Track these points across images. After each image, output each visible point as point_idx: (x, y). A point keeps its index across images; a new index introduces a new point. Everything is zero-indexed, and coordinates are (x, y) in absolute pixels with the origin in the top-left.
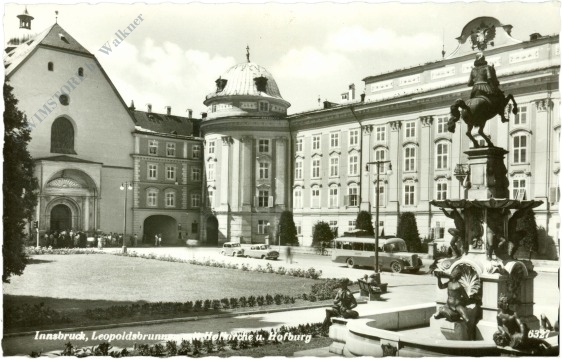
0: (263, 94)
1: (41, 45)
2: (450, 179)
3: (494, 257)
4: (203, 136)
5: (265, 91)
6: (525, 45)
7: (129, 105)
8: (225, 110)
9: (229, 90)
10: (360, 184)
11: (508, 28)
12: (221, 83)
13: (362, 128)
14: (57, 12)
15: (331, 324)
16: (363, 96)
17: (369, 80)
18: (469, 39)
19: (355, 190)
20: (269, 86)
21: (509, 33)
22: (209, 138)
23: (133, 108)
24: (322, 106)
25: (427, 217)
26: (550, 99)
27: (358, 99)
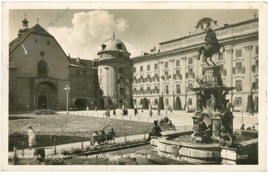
0: (121, 51)
1: (32, 33)
2: (193, 81)
3: (217, 110)
4: (97, 67)
5: (121, 49)
6: (222, 28)
7: (68, 56)
8: (105, 57)
9: (107, 49)
10: (159, 84)
11: (215, 22)
12: (104, 47)
13: (159, 62)
14: (38, 19)
15: (151, 139)
16: (159, 50)
17: (161, 44)
18: (200, 26)
19: (157, 87)
20: (123, 47)
21: (216, 24)
22: (100, 68)
23: (69, 57)
24: (143, 54)
25: (185, 97)
26: (232, 50)
27: (157, 51)
